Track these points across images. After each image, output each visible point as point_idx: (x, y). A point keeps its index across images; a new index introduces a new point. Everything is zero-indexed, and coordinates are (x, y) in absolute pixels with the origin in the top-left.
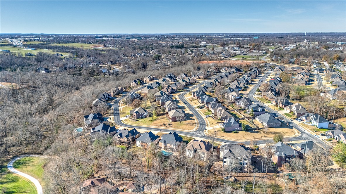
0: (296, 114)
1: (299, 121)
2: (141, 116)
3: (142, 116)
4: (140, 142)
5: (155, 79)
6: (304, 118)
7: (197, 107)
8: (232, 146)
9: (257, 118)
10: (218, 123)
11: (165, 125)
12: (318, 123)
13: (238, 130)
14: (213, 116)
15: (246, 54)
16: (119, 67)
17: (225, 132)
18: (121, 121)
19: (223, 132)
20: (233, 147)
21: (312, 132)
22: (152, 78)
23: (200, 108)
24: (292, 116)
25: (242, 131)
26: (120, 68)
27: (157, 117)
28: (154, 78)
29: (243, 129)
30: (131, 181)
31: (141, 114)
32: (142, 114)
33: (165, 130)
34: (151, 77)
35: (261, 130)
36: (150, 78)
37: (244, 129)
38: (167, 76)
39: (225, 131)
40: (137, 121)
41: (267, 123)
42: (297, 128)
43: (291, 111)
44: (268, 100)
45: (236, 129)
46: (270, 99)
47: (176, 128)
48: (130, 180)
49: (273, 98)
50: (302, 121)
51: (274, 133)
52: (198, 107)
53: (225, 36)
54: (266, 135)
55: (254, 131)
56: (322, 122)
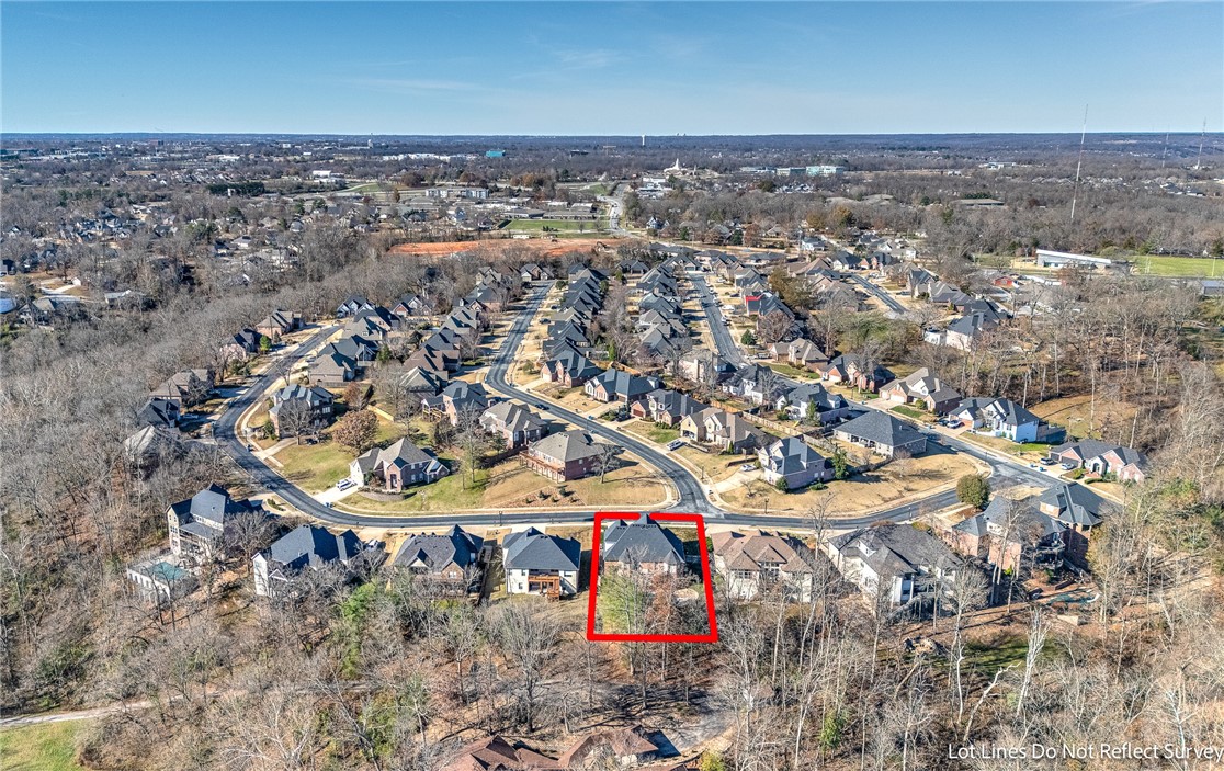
0: (932, 405)
1: (955, 428)
2: (413, 478)
3: (417, 477)
4: (527, 572)
5: (301, 324)
6: (965, 416)
7: (601, 417)
8: (889, 533)
9: (840, 433)
10: (731, 464)
11: (546, 497)
12: (1014, 428)
13: (823, 481)
14: (694, 443)
15: (541, 215)
16: (60, 285)
17: (788, 491)
18: (334, 508)
19: (781, 492)
20: (893, 537)
21: (1015, 458)
22: (290, 321)
23: (620, 421)
24: (922, 413)
25: (835, 479)
26: (70, 287)
27: (483, 472)
28: (296, 320)
29: (838, 474)
30: (601, 724)
31: (413, 468)
32: (417, 465)
33: (565, 515)
34: (288, 316)
35: (882, 468)
36: (284, 324)
37: (843, 474)
38: (345, 307)
39: (788, 488)
40: (407, 496)
41: (892, 442)
42: (965, 451)
43: (910, 399)
44: (806, 368)
45: (816, 475)
46: (809, 364)
47: (597, 503)
48: (593, 723)
49: (818, 361)
50: (959, 426)
51: (924, 476)
52: (606, 416)
53: (370, 145)
54: (912, 486)
55: (864, 475)
56: (1024, 423)
